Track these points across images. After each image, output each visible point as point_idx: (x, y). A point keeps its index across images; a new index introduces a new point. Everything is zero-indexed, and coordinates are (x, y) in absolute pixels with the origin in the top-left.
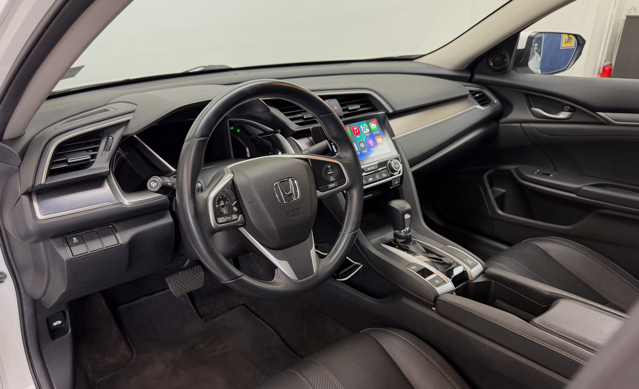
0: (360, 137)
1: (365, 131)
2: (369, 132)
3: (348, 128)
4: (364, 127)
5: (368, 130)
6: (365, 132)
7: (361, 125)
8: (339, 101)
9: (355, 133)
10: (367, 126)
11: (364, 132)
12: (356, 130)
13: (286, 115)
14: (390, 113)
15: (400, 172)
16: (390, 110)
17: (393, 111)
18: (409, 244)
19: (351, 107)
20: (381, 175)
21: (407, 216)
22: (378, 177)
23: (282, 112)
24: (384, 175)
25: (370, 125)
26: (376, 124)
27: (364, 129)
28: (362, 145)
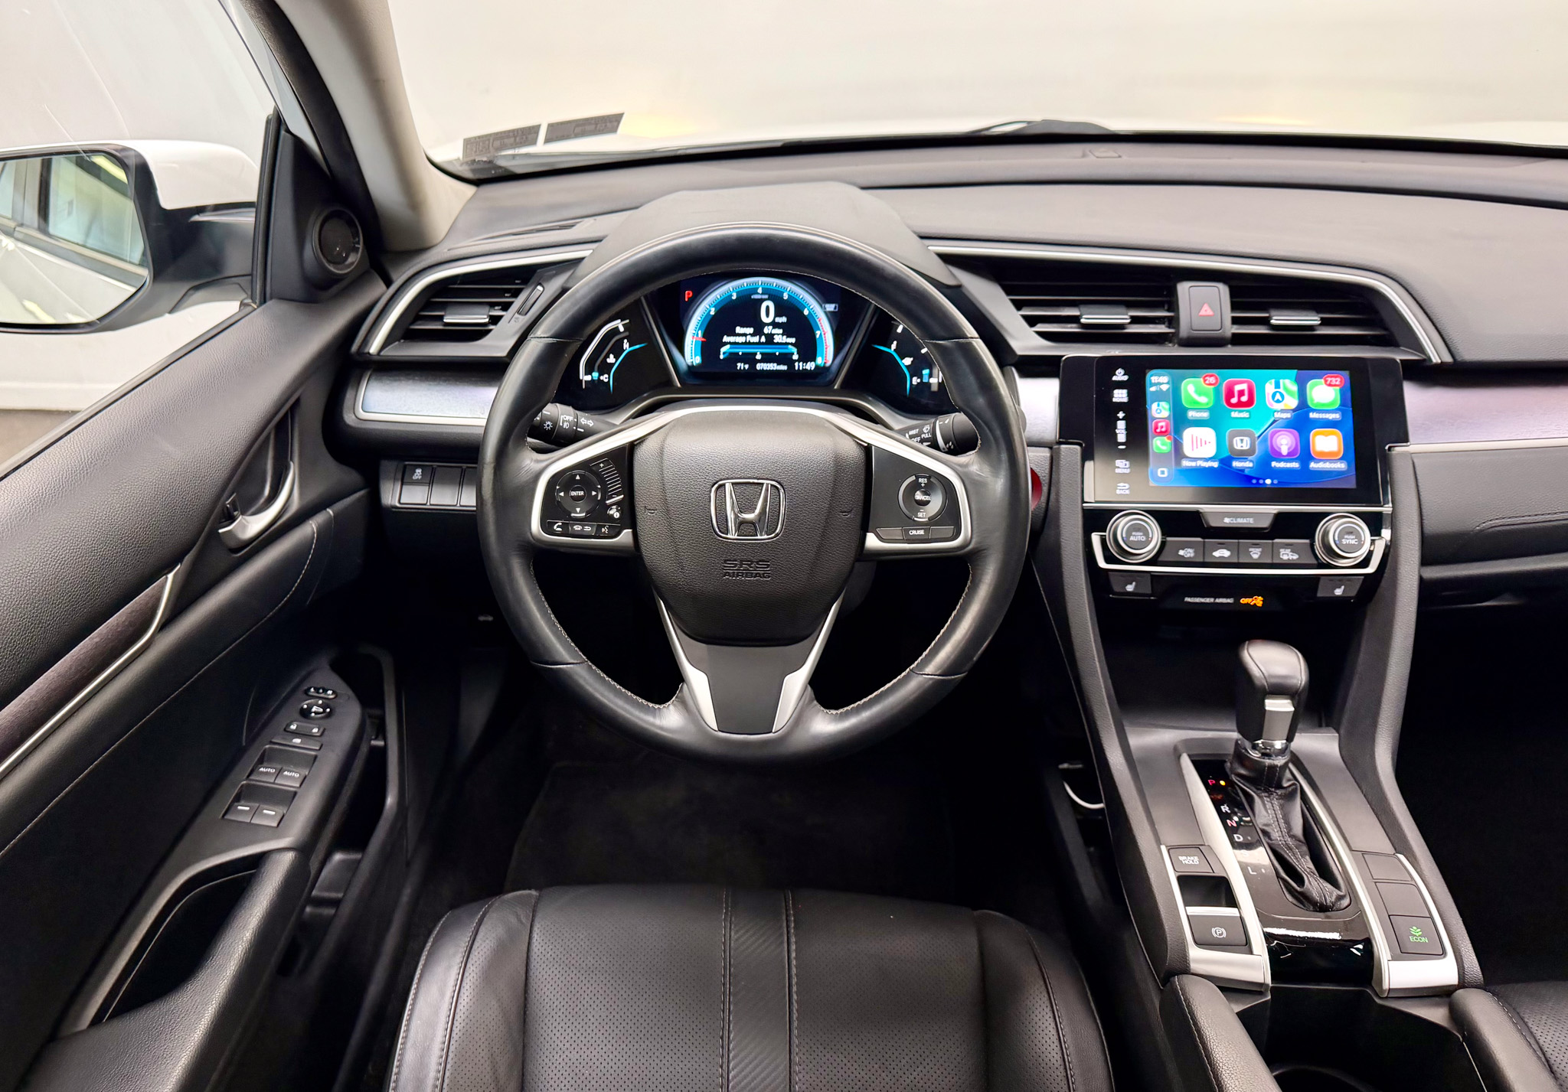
0: (1246, 415)
1: (1278, 401)
2: (1294, 410)
3: (1212, 380)
4: (1281, 390)
5: (1292, 402)
6: (1278, 406)
7: (1273, 381)
8: (1233, 294)
9: (1234, 400)
10: (1294, 388)
11: (1275, 404)
12: (1241, 393)
13: (1018, 305)
14: (1437, 365)
15: (1365, 563)
16: (1436, 354)
17: (1448, 359)
18: (1270, 794)
19: (1279, 318)
20: (1274, 550)
21: (1280, 706)
22: (1255, 554)
23: (1008, 293)
24: (1287, 555)
25: (1311, 389)
26: (1335, 390)
27: (1278, 394)
28: (1239, 444)
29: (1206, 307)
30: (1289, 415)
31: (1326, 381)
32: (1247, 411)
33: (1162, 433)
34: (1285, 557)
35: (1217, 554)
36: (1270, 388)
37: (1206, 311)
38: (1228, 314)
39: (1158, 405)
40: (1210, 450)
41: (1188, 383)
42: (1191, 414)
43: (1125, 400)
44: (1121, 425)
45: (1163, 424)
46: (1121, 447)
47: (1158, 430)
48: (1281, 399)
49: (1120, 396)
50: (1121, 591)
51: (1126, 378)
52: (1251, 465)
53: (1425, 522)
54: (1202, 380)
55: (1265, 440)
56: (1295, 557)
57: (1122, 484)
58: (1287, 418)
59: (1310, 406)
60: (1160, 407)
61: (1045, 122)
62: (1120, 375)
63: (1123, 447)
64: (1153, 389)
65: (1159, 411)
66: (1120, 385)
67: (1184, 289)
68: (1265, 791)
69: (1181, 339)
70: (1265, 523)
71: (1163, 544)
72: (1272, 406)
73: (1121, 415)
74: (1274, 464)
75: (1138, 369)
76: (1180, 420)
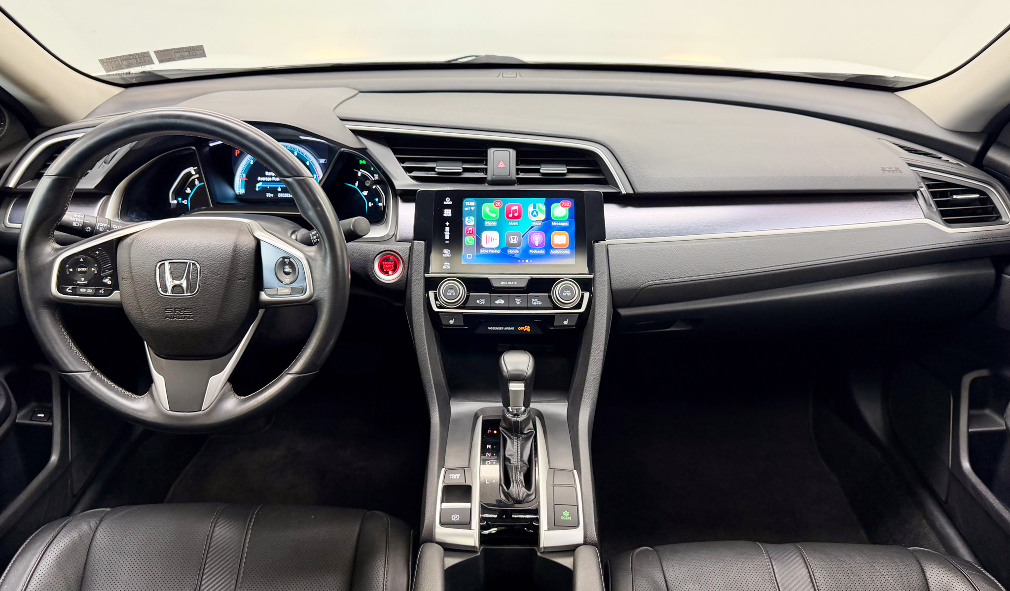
1: (535, 216)
2: (543, 221)
3: (499, 204)
4: (537, 210)
5: (542, 216)
6: (534, 219)
7: (533, 204)
8: (519, 156)
9: (511, 215)
10: (544, 208)
11: (533, 217)
12: (515, 211)
13: (401, 161)
14: (624, 194)
15: (579, 306)
16: (624, 189)
17: (631, 192)
18: (518, 437)
19: (546, 169)
20: (529, 300)
21: (516, 387)
22: (518, 302)
23: (395, 154)
24: (536, 302)
25: (553, 209)
26: (566, 209)
27: (535, 212)
28: (512, 240)
29: (501, 163)
30: (540, 224)
31: (561, 204)
32: (518, 222)
33: (470, 234)
34: (535, 303)
35: (497, 302)
36: (531, 208)
37: (501, 165)
38: (514, 167)
39: (469, 218)
40: (495, 244)
41: (485, 207)
42: (487, 223)
43: (450, 215)
44: (447, 229)
45: (471, 229)
46: (446, 242)
47: (468, 232)
48: (536, 215)
49: (448, 213)
50: (447, 324)
51: (451, 203)
52: (518, 252)
53: (612, 283)
54: (493, 204)
55: (526, 238)
56: (540, 303)
57: (446, 263)
58: (539, 225)
59: (552, 218)
60: (470, 220)
61: (487, 56)
62: (448, 201)
63: (448, 242)
64: (466, 209)
65: (469, 221)
66: (448, 207)
67: (492, 152)
68: (516, 436)
69: (489, 181)
70: (523, 284)
71: (468, 297)
72: (531, 218)
73: (447, 224)
74: (531, 251)
75: (458, 198)
76: (481, 226)
